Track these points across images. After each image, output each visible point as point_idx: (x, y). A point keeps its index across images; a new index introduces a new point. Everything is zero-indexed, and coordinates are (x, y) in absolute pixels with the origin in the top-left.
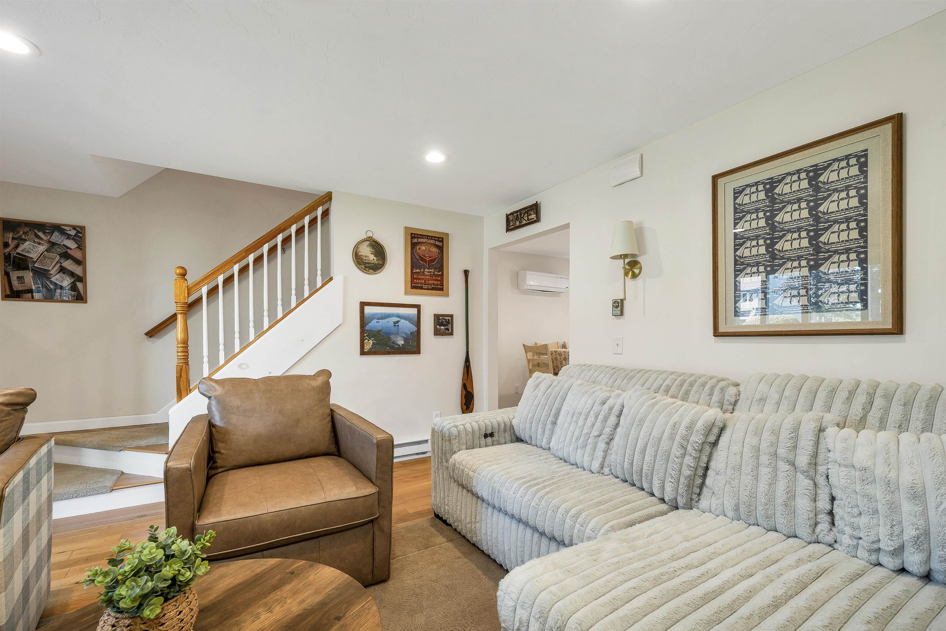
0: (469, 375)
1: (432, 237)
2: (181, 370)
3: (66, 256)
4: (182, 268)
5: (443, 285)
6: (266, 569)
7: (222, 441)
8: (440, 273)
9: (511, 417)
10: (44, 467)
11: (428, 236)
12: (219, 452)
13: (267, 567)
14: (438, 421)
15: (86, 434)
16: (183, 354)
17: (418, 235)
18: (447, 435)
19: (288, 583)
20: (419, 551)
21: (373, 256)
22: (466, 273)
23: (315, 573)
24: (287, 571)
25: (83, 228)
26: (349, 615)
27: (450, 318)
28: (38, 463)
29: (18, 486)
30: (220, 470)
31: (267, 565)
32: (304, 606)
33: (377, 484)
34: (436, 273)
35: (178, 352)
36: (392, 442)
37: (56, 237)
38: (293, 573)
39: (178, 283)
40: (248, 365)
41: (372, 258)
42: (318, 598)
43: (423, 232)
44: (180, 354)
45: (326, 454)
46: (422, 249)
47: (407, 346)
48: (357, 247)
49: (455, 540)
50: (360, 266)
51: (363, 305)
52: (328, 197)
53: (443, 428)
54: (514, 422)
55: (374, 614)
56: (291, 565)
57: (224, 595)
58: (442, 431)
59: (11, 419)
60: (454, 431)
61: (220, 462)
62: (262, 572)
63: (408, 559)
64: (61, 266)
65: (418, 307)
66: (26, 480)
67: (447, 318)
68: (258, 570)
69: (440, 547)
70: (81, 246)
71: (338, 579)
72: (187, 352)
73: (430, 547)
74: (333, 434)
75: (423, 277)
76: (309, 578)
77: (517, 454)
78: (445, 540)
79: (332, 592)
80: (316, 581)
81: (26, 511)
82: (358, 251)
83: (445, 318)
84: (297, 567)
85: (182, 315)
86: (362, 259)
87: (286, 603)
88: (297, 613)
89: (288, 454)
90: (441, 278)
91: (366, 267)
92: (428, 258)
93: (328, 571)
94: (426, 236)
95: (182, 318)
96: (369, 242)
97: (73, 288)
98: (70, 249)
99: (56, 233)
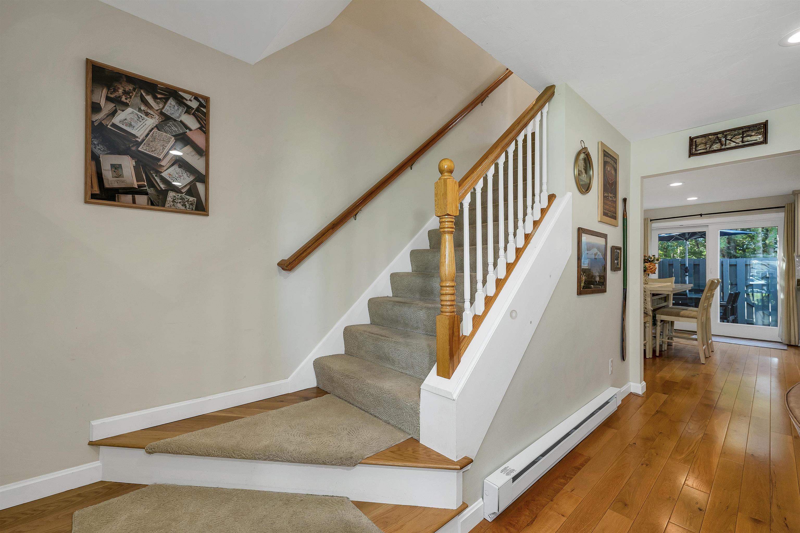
3: (183, 140)
5: (616, 213)
8: (615, 200)
11: (611, 156)
17: (606, 152)
25: (207, 99)
27: (619, 251)
37: (171, 108)
39: (451, 184)
46: (608, 170)
51: (581, 231)
64: (176, 154)
65: (606, 237)
70: (204, 129)
75: (608, 202)
90: (615, 205)
92: (611, 181)
97: (192, 191)
98: (190, 130)
99: (172, 102)
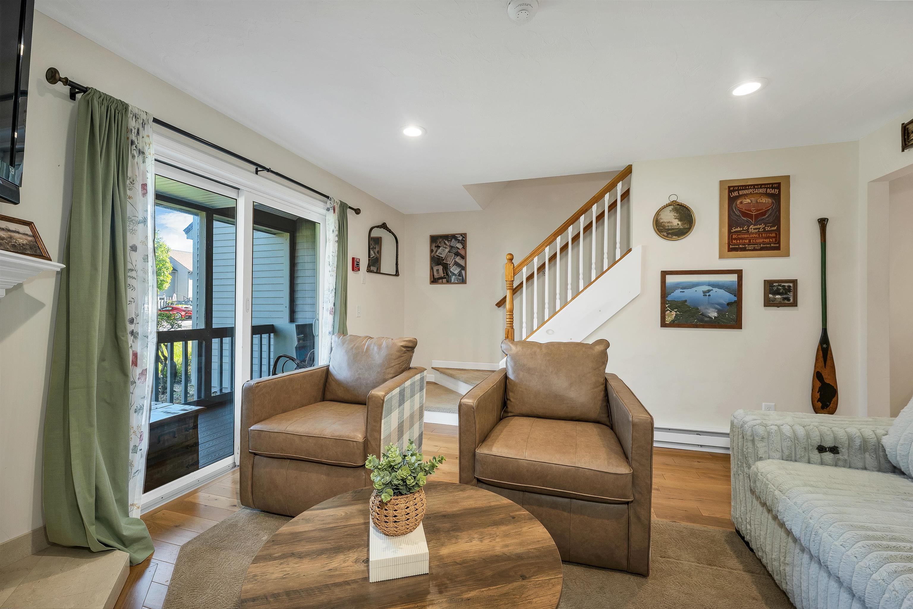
0: (828, 362)
1: (761, 185)
2: (508, 332)
3: (457, 254)
4: (511, 254)
5: (779, 243)
6: (498, 505)
7: (512, 392)
8: (775, 228)
9: (880, 431)
10: (417, 388)
11: (754, 185)
12: (510, 400)
13: (500, 504)
14: (740, 413)
15: (462, 372)
16: (510, 320)
17: (738, 186)
18: (749, 433)
19: (507, 525)
20: (699, 564)
21: (677, 220)
22: (823, 223)
23: (530, 527)
24: (511, 514)
25: (465, 234)
26: (533, 580)
27: (791, 285)
28: (413, 385)
29: (395, 396)
30: (510, 414)
31: (500, 502)
32: (505, 550)
33: (633, 466)
34: (767, 229)
35: (507, 318)
36: (652, 424)
37: (453, 243)
38: (514, 518)
39: (508, 266)
40: (553, 331)
41: (676, 223)
42: (520, 550)
43: (747, 182)
44: (508, 320)
45: (596, 422)
46: (745, 203)
47: (722, 318)
48: (658, 214)
49: (757, 574)
50: (662, 233)
51: (664, 274)
52: (628, 171)
53: (745, 423)
54: (886, 441)
55: (555, 593)
56: (516, 511)
57: (462, 511)
58: (742, 426)
59: (406, 355)
60: (761, 430)
61: (510, 409)
62: (495, 506)
63: (680, 566)
64: (455, 261)
65: (739, 273)
66: (402, 394)
67: (786, 284)
68: (493, 504)
69: (729, 572)
70: (464, 247)
71: (545, 541)
72: (513, 319)
73: (715, 566)
74: (605, 404)
75: (746, 236)
76: (523, 528)
77: (878, 490)
78: (741, 567)
79: (532, 550)
80: (527, 534)
81: (401, 413)
82: (659, 218)
83: (783, 284)
84: (520, 515)
85: (510, 290)
86: (664, 226)
87: (495, 540)
88: (498, 554)
89: (561, 414)
90: (776, 234)
91: (668, 234)
92: (755, 212)
93: (540, 531)
94: (751, 185)
95: (510, 293)
96: (672, 207)
97: (460, 274)
98: (459, 249)
99: (453, 240)
